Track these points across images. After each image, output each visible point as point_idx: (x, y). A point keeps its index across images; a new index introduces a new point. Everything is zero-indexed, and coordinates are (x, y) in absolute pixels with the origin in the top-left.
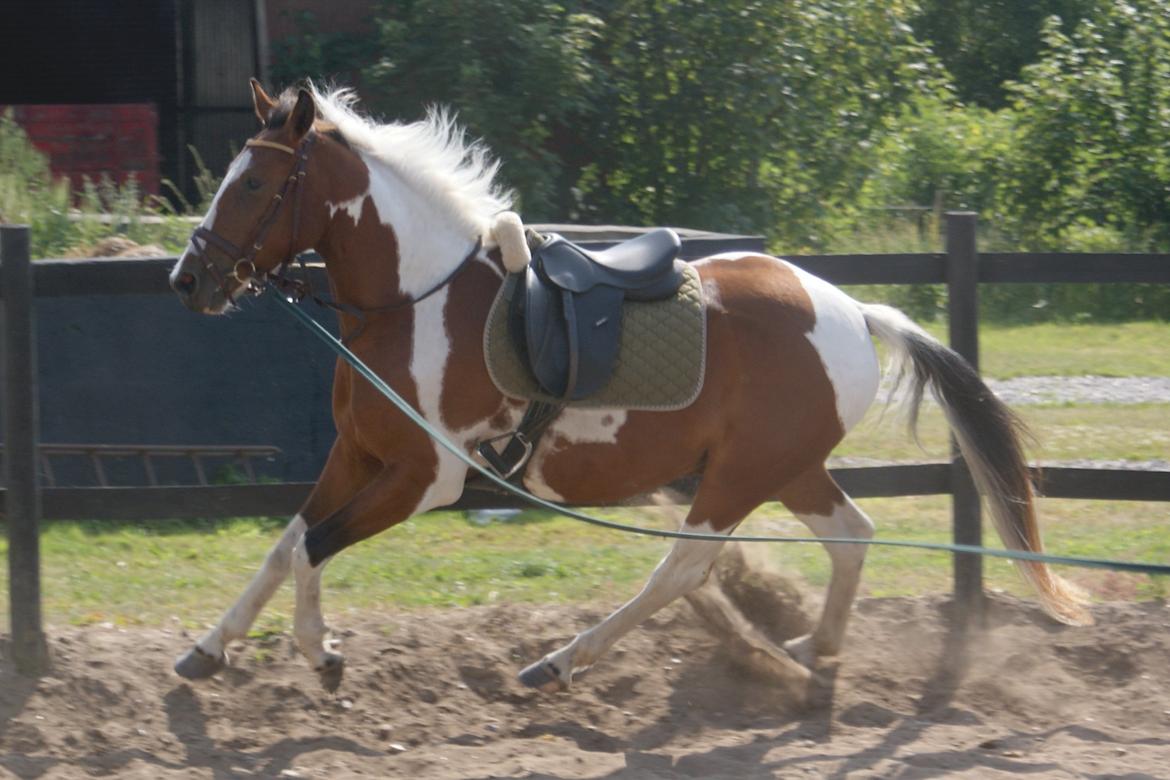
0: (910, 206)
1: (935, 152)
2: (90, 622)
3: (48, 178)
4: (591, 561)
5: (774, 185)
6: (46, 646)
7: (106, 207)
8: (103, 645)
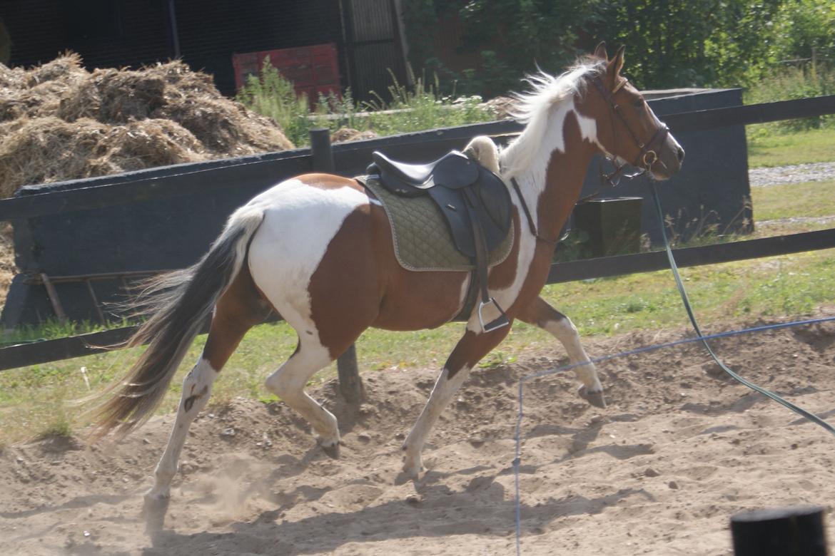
0: (797, 59)
1: (807, 24)
2: (384, 367)
3: (294, 96)
4: (667, 299)
5: (714, 54)
6: (362, 385)
7: (332, 109)
8: (395, 381)
